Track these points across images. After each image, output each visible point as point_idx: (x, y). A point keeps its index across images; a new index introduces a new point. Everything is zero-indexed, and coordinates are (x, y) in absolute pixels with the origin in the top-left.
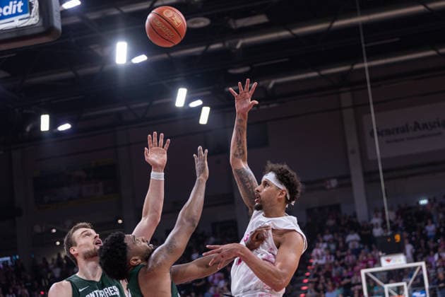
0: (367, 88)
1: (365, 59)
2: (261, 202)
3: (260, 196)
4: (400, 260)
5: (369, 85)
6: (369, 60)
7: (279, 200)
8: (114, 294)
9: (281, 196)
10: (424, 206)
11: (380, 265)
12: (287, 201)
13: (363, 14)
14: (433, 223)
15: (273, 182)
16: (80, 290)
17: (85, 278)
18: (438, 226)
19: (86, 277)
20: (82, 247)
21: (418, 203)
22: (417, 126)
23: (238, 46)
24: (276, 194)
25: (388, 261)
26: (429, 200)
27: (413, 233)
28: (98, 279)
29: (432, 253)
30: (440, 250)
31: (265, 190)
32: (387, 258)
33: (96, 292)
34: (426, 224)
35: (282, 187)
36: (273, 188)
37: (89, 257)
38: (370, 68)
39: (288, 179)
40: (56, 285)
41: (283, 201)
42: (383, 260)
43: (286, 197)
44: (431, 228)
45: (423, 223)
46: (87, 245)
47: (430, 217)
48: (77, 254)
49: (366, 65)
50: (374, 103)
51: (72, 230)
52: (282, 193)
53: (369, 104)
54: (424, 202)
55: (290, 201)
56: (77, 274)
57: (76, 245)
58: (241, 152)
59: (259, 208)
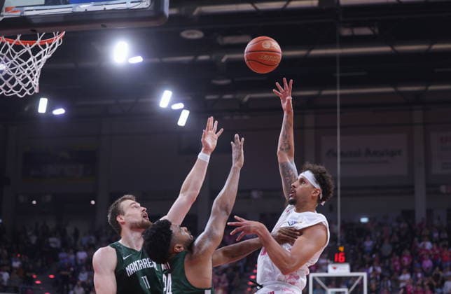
0: (336, 113)
1: (338, 86)
2: (296, 197)
3: (295, 192)
4: (344, 269)
5: (338, 110)
6: (341, 88)
7: (313, 198)
8: (152, 266)
9: (314, 195)
10: (365, 224)
11: (327, 272)
12: (320, 201)
13: (341, 47)
14: (371, 239)
15: (310, 181)
16: (124, 258)
17: (128, 247)
18: (375, 242)
19: (130, 245)
20: (130, 217)
21: (359, 220)
22: (368, 152)
23: (224, 60)
24: (310, 192)
25: (335, 268)
26: (370, 219)
27: (353, 247)
28: (139, 249)
29: (367, 266)
30: (375, 263)
31: (301, 187)
32: (334, 265)
33: (138, 261)
34: (365, 240)
35: (317, 186)
36: (308, 186)
37: (134, 227)
38: (342, 96)
39: (324, 180)
40: (102, 250)
41: (316, 199)
42: (330, 268)
43: (319, 196)
44: (369, 244)
45: (362, 239)
46: (135, 216)
47: (369, 233)
48: (123, 223)
49: (338, 92)
50: (341, 127)
51: (120, 199)
52: (316, 192)
53: (336, 127)
54: (364, 220)
55: (321, 201)
56: (120, 241)
57: (123, 214)
58: (287, 146)
59: (292, 203)
